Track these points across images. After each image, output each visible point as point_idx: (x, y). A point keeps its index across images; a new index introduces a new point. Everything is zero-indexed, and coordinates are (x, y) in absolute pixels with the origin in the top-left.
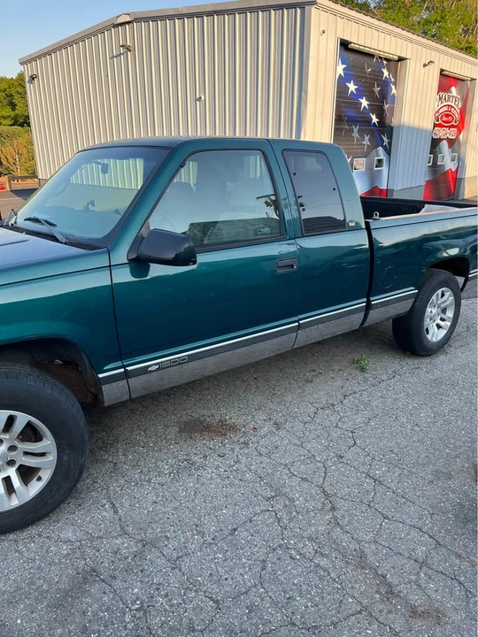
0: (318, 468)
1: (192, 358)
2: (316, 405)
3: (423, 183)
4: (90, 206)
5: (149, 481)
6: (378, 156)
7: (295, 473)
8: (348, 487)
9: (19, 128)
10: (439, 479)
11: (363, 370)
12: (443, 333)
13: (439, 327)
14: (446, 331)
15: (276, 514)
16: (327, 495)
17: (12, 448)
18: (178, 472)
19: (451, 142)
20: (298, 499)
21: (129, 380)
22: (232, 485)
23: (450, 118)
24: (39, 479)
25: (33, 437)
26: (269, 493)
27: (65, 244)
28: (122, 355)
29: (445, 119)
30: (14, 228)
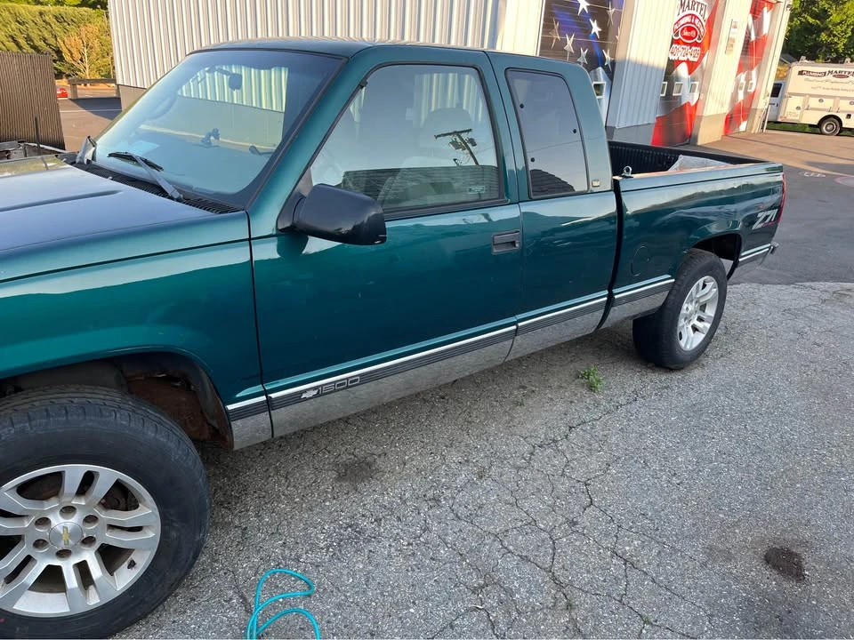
0: (543, 541)
1: (365, 378)
2: (532, 441)
3: (653, 121)
4: (212, 138)
5: (297, 559)
6: (596, 79)
7: (511, 548)
8: (588, 572)
9: (90, 10)
10: (715, 561)
11: (591, 388)
12: (700, 338)
13: (695, 329)
14: (703, 336)
15: (488, 615)
16: (559, 585)
17: (90, 519)
18: (339, 545)
19: (692, 66)
20: (518, 591)
21: (272, 412)
22: (420, 566)
23: (693, 33)
24: (132, 565)
25: (122, 501)
26: (476, 581)
27: (178, 200)
28: (263, 375)
29: (686, 33)
30: (91, 167)
